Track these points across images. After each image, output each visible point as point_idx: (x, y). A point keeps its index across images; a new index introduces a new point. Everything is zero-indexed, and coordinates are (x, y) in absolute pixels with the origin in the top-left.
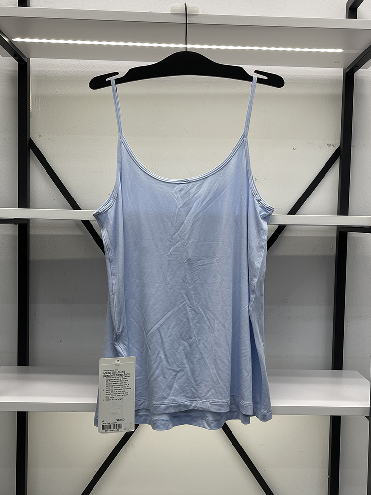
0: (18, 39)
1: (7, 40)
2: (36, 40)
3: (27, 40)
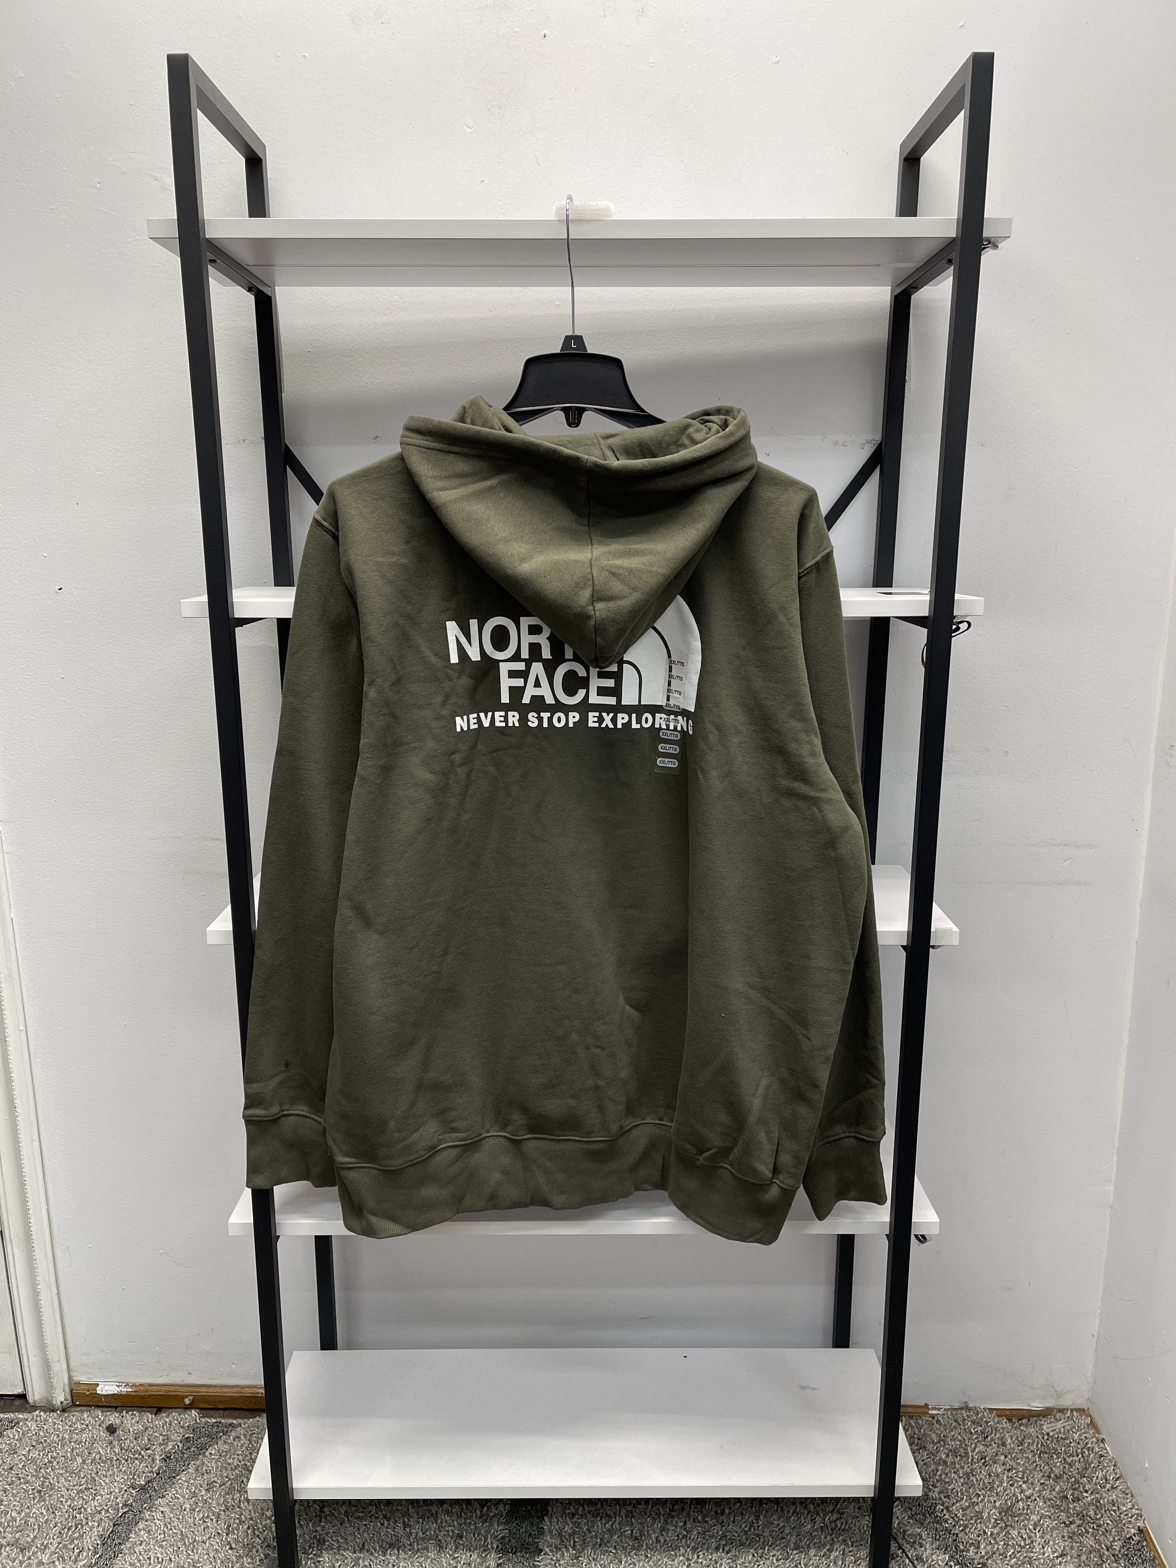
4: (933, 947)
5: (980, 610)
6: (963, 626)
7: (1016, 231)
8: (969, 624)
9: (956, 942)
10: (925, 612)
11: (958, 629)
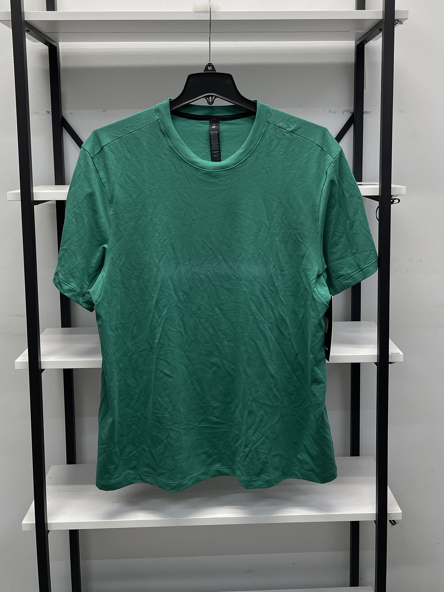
4: (391, 363)
5: (404, 192)
6: (396, 201)
8: (399, 200)
9: (402, 360)
10: (377, 194)
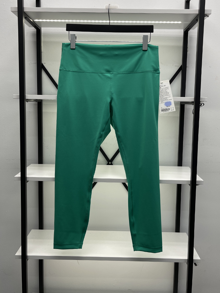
0: (36, 20)
1: (32, 20)
2: (44, 20)
3: (40, 20)
4: (197, 185)
6: (203, 105)
7: (212, 13)
8: (204, 104)
10: (193, 101)
11: (201, 105)
